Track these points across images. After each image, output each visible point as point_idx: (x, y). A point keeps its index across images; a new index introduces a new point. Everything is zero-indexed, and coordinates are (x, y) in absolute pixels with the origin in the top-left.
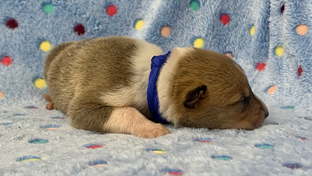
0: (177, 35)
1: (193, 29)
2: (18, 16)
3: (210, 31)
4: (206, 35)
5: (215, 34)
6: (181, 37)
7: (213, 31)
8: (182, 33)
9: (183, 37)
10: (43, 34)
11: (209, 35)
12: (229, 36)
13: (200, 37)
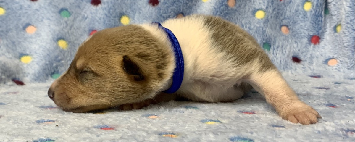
0: (241, 7)
1: (254, 2)
3: (270, 4)
4: (267, 8)
5: (275, 7)
6: (244, 9)
7: (272, 4)
8: (245, 6)
9: (245, 9)
10: (122, 9)
11: (269, 7)
12: (285, 11)
13: (261, 9)
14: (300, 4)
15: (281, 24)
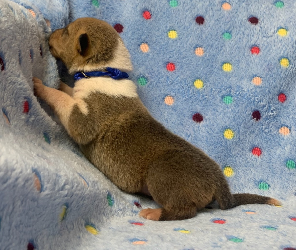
2: (202, 110)
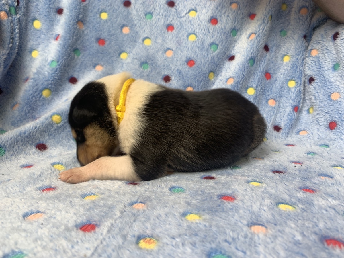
3: (259, 83)
5: (262, 86)
11: (258, 86)
12: (271, 88)
13: (252, 87)
14: (284, 82)
15: (268, 99)
